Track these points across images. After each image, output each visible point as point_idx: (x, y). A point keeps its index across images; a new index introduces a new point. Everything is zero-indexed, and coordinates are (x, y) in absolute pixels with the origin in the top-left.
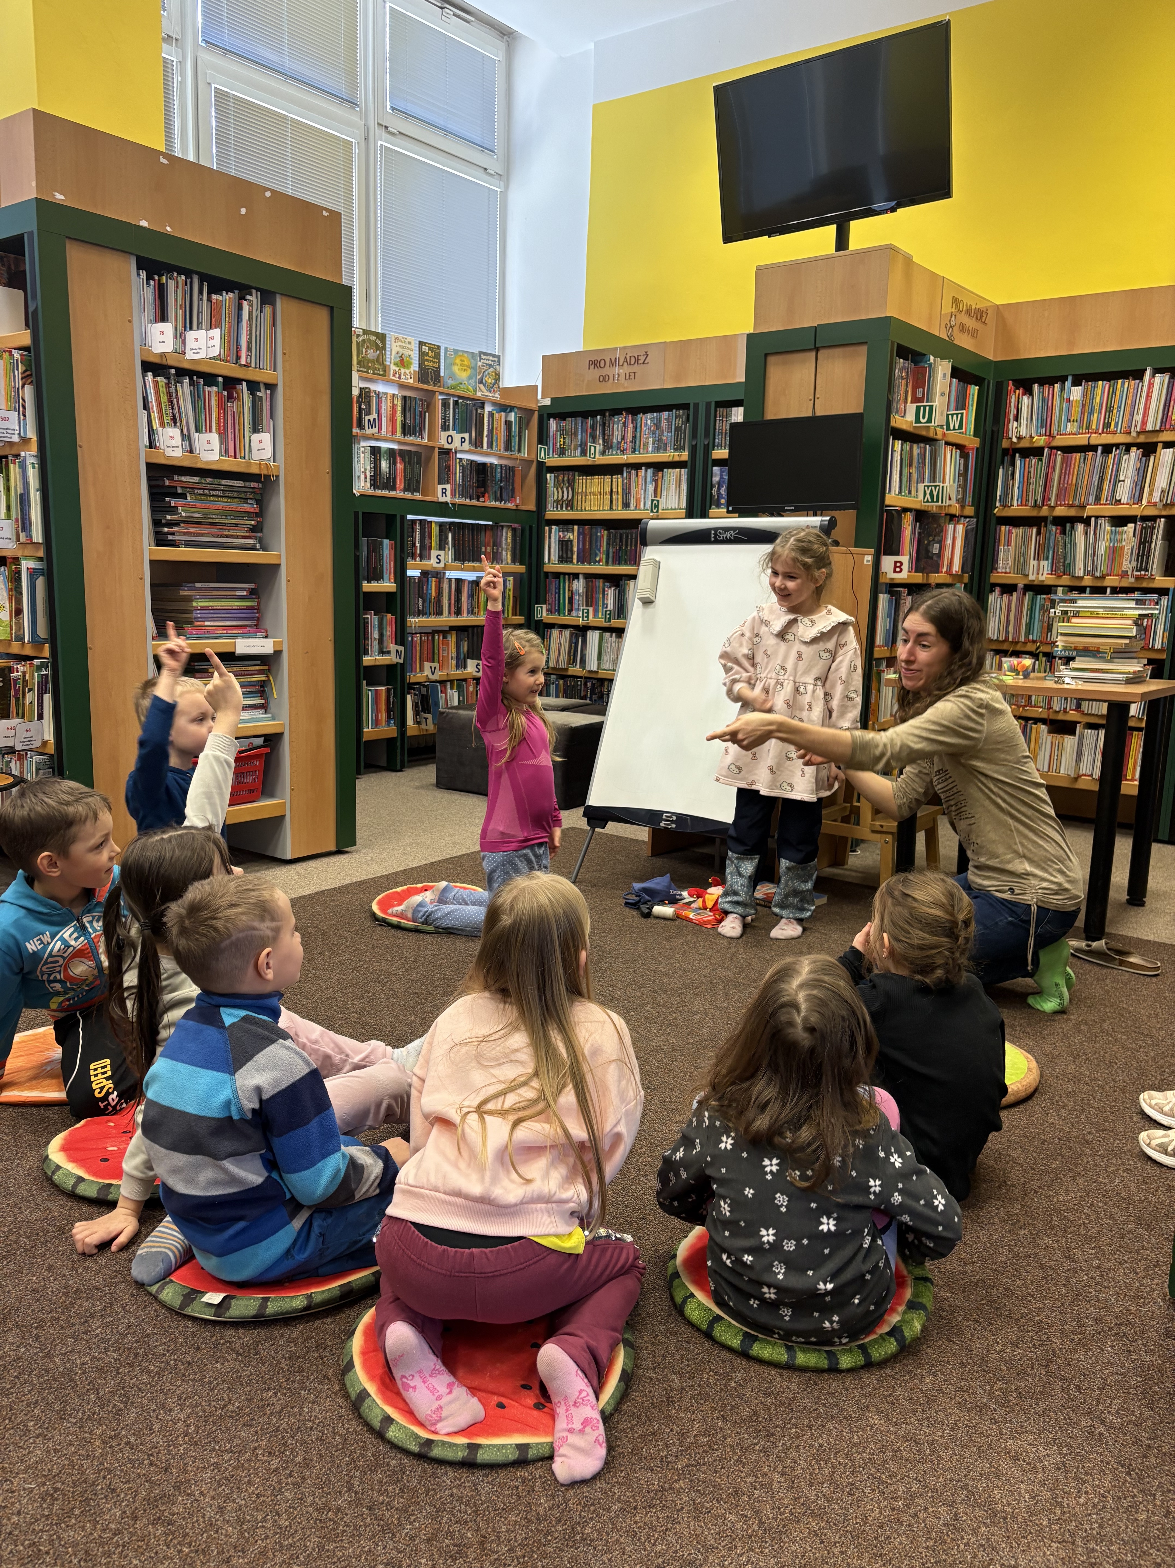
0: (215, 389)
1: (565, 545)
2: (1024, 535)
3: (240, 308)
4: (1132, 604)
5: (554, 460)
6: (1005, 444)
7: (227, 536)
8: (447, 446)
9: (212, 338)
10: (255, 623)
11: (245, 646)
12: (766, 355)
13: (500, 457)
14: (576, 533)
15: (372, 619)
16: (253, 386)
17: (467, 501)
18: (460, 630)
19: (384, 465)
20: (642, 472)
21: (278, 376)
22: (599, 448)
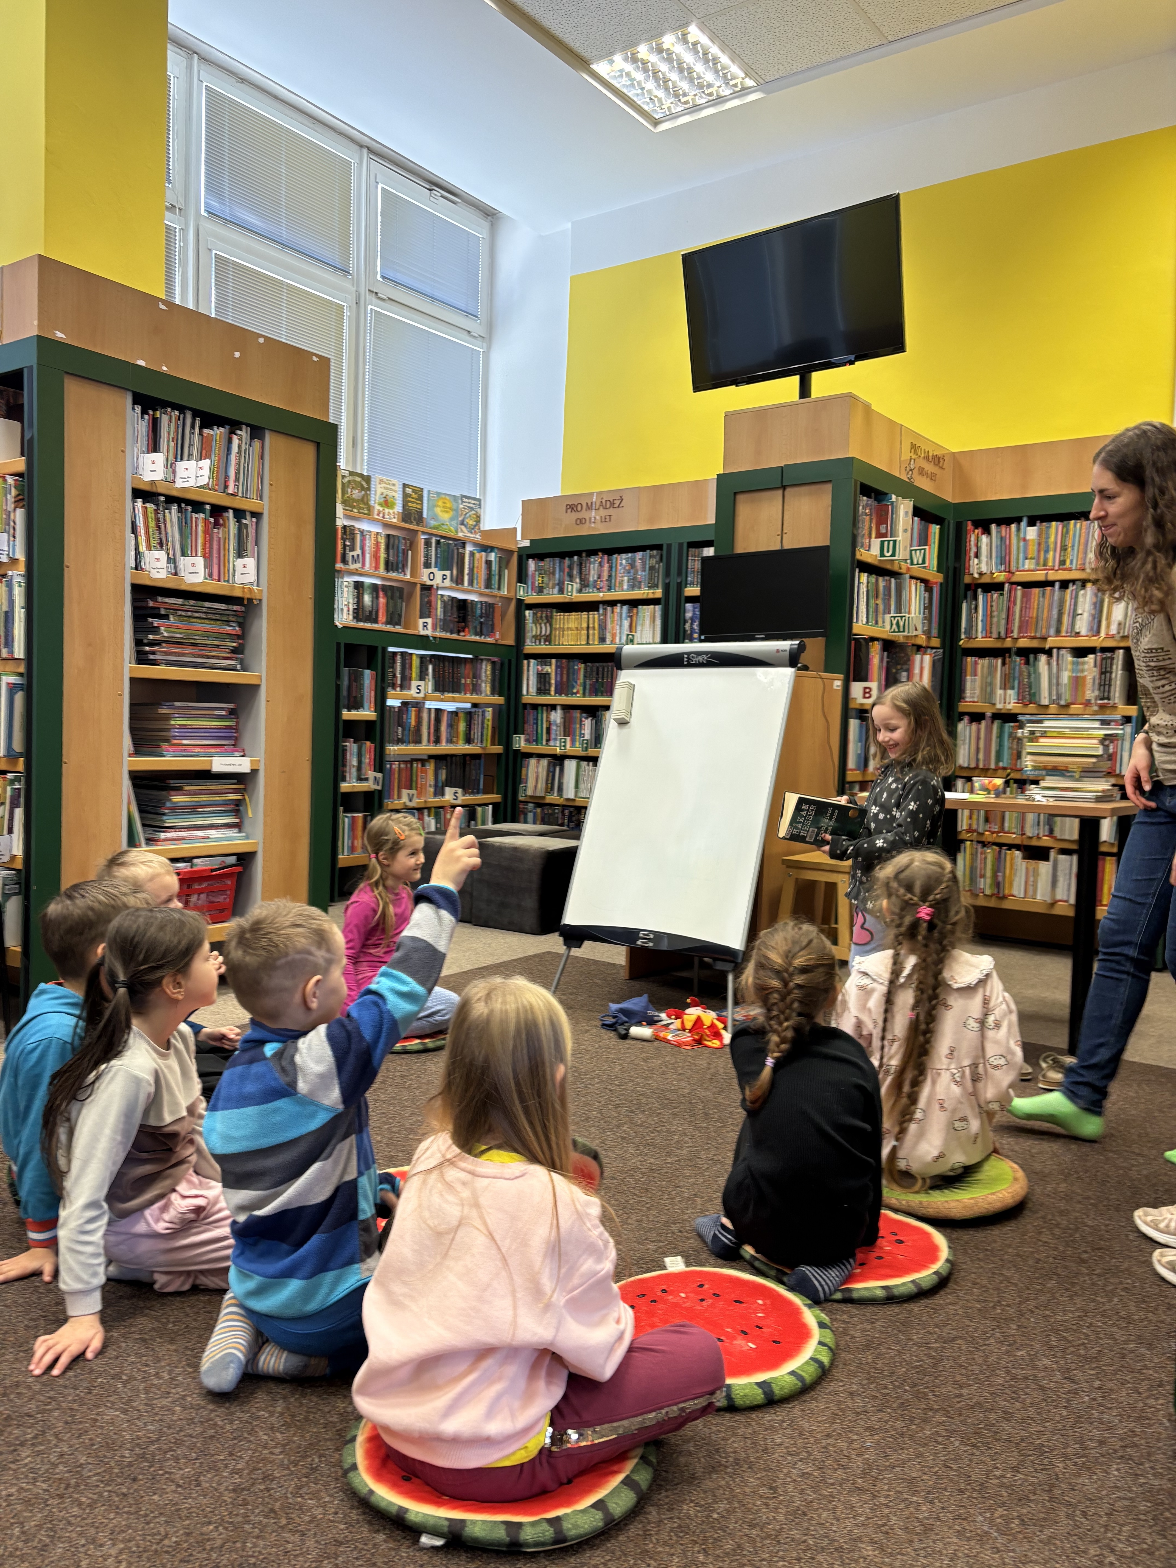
0: (202, 515)
1: (543, 678)
2: (990, 666)
3: (230, 441)
4: (1097, 725)
5: (532, 598)
6: (967, 580)
7: (208, 657)
8: (429, 583)
9: (201, 468)
10: (232, 742)
11: (220, 764)
12: (735, 494)
13: (481, 594)
14: (554, 667)
15: (351, 747)
16: (239, 514)
17: (448, 635)
18: (440, 759)
19: (367, 599)
20: (618, 609)
21: (265, 506)
22: (576, 586)
